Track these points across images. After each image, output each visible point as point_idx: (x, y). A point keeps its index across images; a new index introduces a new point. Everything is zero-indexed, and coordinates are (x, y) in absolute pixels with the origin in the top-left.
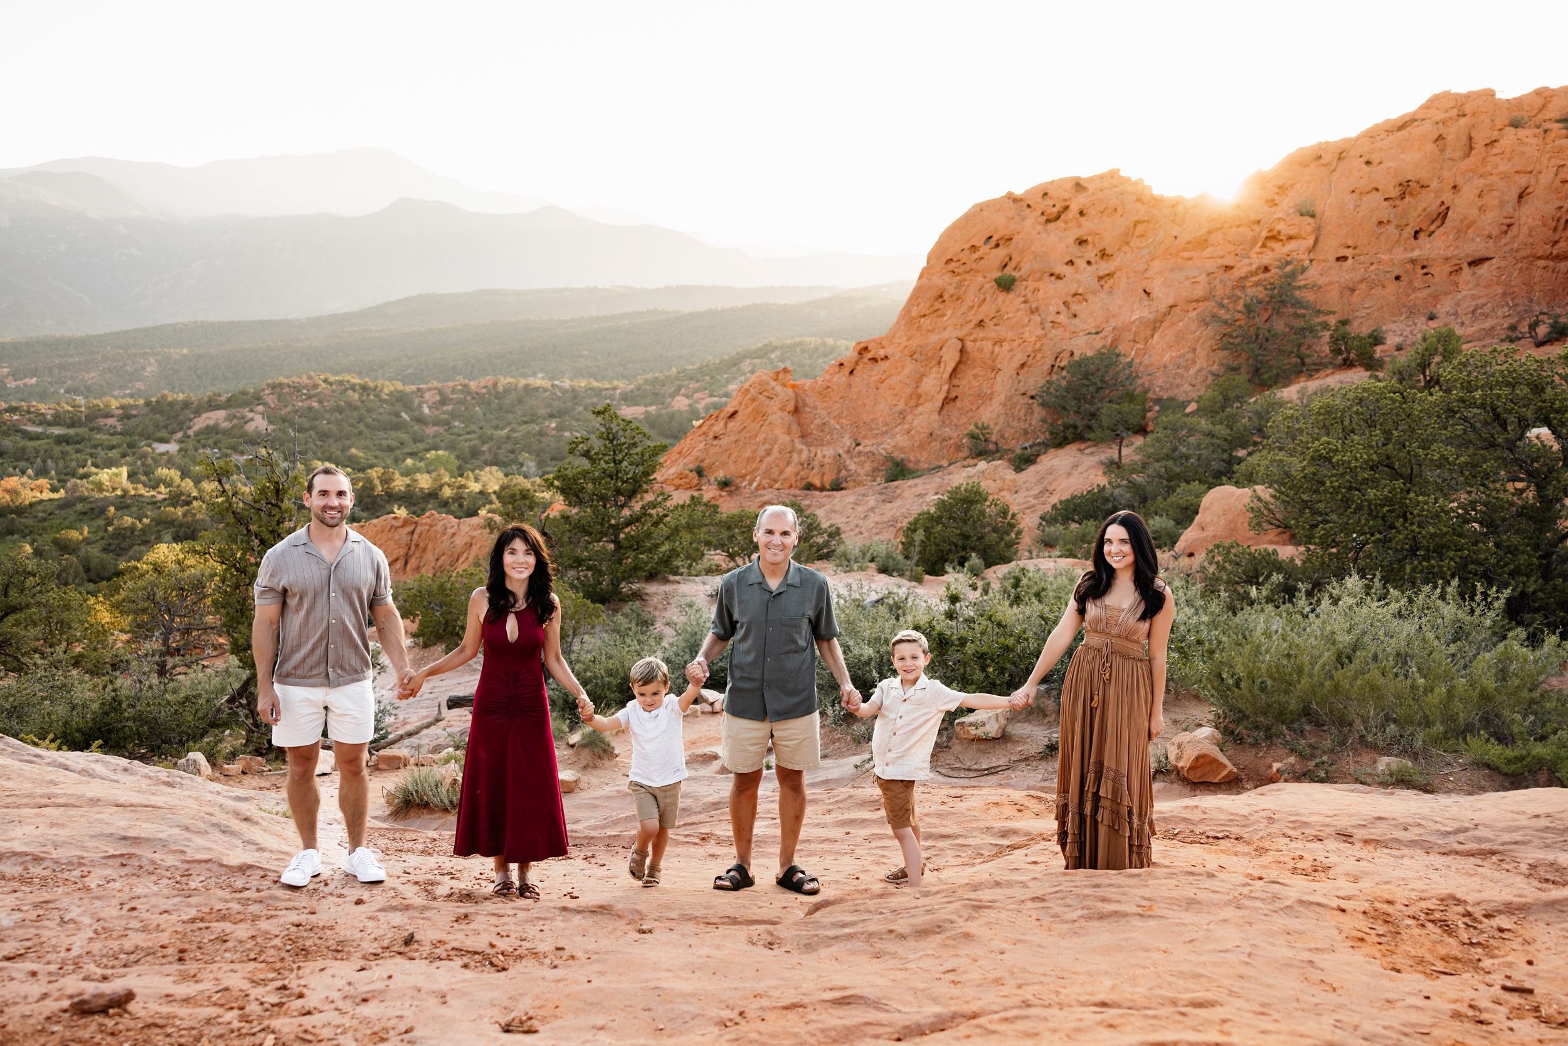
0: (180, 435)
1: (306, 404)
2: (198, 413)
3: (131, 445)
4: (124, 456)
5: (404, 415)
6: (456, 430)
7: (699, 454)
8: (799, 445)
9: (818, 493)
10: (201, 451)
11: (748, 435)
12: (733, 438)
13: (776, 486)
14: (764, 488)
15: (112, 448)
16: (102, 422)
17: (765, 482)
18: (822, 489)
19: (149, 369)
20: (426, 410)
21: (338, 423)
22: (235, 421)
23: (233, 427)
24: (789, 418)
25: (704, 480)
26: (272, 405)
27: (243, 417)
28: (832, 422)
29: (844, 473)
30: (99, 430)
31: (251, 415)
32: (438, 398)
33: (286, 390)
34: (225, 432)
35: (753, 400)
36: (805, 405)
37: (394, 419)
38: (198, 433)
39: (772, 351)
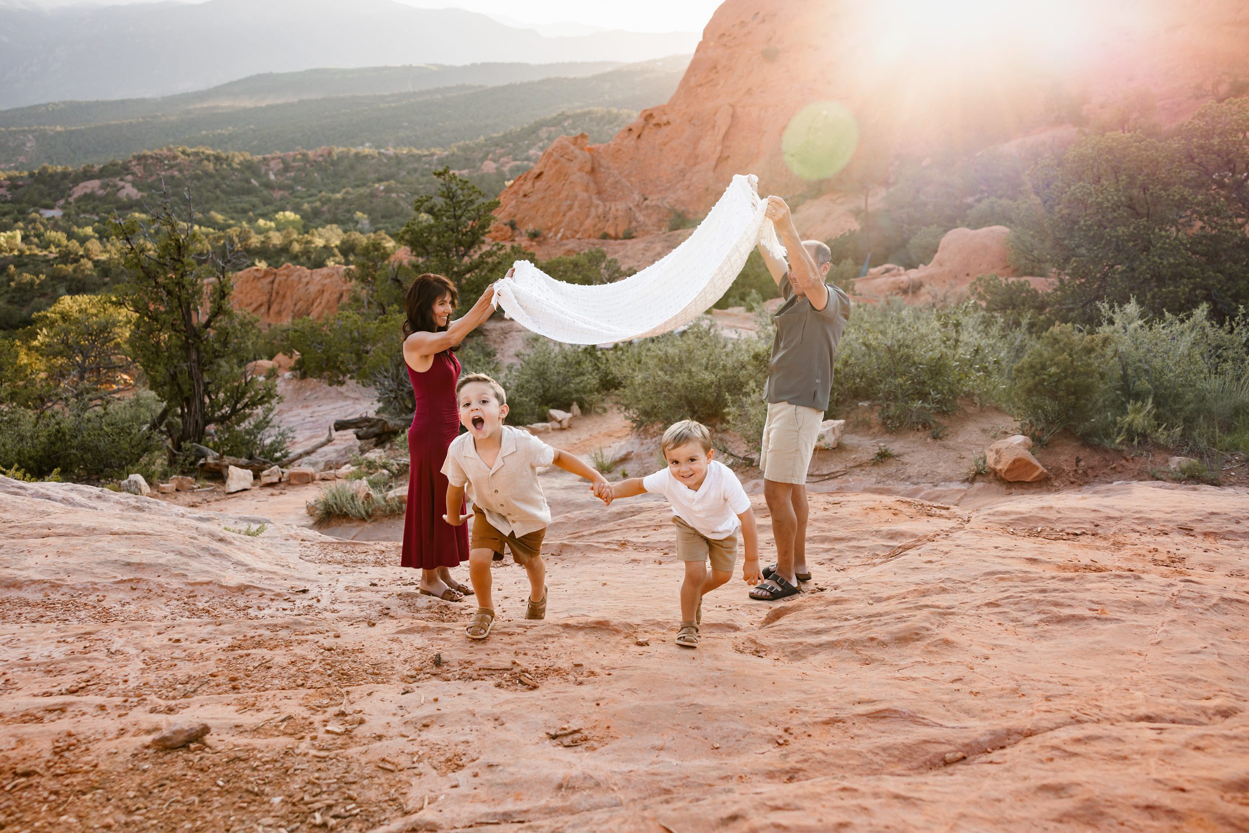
0: (62, 202)
1: (169, 173)
2: (76, 182)
3: (22, 212)
4: (16, 221)
5: (254, 182)
6: (298, 194)
7: (513, 210)
8: (595, 201)
9: (613, 241)
10: (82, 216)
11: (552, 193)
12: (540, 196)
13: (578, 236)
14: (567, 238)
17: (568, 233)
18: (616, 238)
19: (28, 144)
20: (272, 177)
21: (198, 190)
22: (108, 189)
23: (108, 194)
24: (587, 178)
26: (140, 175)
27: (115, 186)
28: (623, 180)
29: (634, 224)
31: (121, 184)
32: (281, 166)
33: (150, 161)
34: (103, 199)
35: (556, 162)
36: (600, 166)
37: (246, 185)
38: (78, 200)
39: (565, 120)
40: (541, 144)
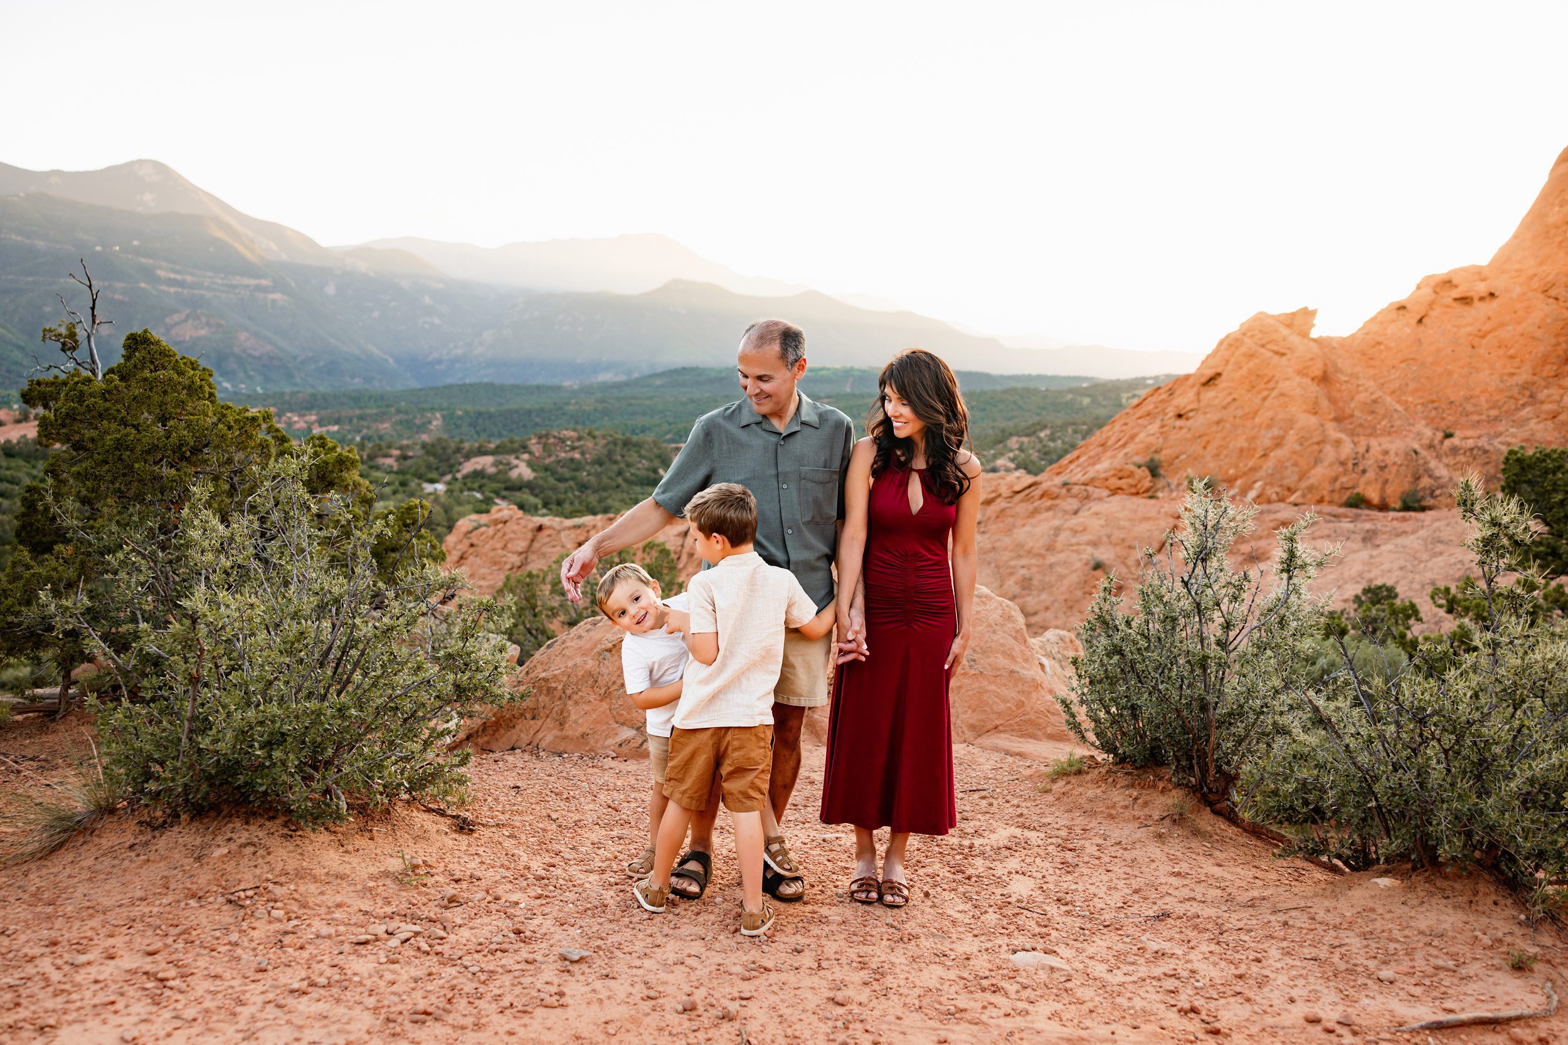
0: (448, 477)
1: (569, 455)
2: (467, 457)
3: (403, 484)
4: (395, 492)
7: (1152, 439)
8: (1333, 431)
9: (1374, 513)
10: (466, 493)
11: (1239, 413)
12: (1213, 416)
13: (1292, 499)
14: (1269, 502)
15: (384, 485)
16: (381, 461)
17: (1271, 492)
18: (1383, 507)
19: (435, 423)
21: (598, 475)
22: (501, 467)
23: (499, 472)
24: (1313, 389)
25: (1161, 483)
26: (537, 454)
27: (508, 464)
28: (1388, 399)
29: (1425, 482)
30: (377, 468)
31: (515, 462)
33: (551, 440)
34: (492, 478)
35: (1251, 356)
36: (1338, 370)
37: (652, 475)
38: (465, 477)
39: (1041, 430)
40: (1011, 455)
